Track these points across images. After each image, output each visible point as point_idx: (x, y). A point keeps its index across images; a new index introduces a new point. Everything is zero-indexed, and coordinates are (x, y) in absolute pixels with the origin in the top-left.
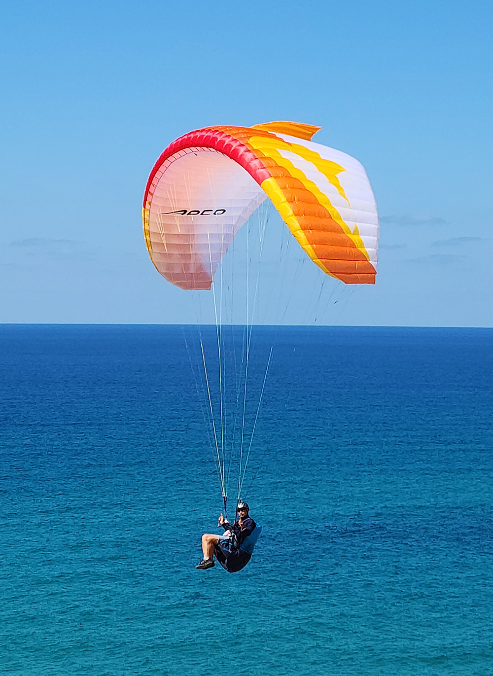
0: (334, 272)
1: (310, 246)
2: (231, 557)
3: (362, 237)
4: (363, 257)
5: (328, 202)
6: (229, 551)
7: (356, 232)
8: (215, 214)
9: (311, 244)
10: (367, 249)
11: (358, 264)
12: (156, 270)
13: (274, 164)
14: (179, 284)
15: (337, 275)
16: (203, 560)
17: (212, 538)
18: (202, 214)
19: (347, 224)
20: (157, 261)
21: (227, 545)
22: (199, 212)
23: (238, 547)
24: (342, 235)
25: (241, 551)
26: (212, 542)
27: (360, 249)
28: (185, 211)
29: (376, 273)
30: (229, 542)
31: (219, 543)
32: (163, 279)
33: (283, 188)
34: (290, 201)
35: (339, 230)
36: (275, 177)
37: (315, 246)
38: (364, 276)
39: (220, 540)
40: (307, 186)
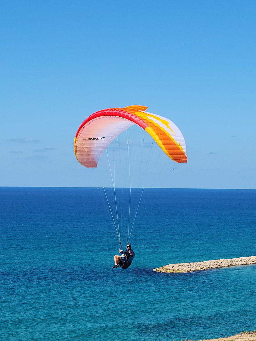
0: (175, 159)
1: (166, 150)
2: (125, 264)
3: (181, 146)
4: (183, 153)
5: (169, 135)
6: (125, 262)
7: (180, 145)
8: (101, 139)
9: (167, 150)
10: (184, 151)
11: (182, 156)
12: (77, 161)
13: (148, 122)
14: (86, 166)
15: (176, 160)
16: (115, 265)
17: (119, 257)
18: (97, 139)
19: (176, 142)
20: (78, 157)
21: (124, 259)
22: (96, 138)
23: (127, 260)
24: (176, 146)
25: (128, 262)
26: (119, 258)
27: (182, 151)
28: (91, 138)
29: (187, 159)
30: (124, 258)
31: (121, 259)
32: (80, 164)
33: (154, 130)
34: (157, 134)
35: (174, 144)
36: (151, 126)
37: (168, 150)
38: (184, 160)
39: (121, 258)
40: (162, 129)
